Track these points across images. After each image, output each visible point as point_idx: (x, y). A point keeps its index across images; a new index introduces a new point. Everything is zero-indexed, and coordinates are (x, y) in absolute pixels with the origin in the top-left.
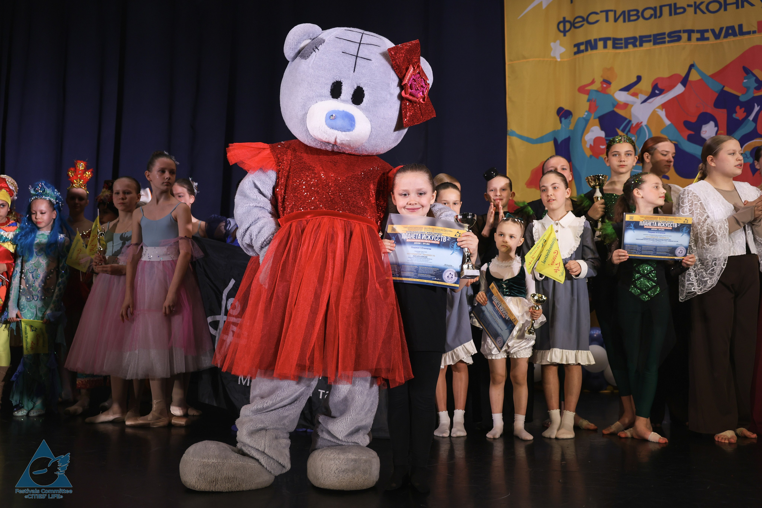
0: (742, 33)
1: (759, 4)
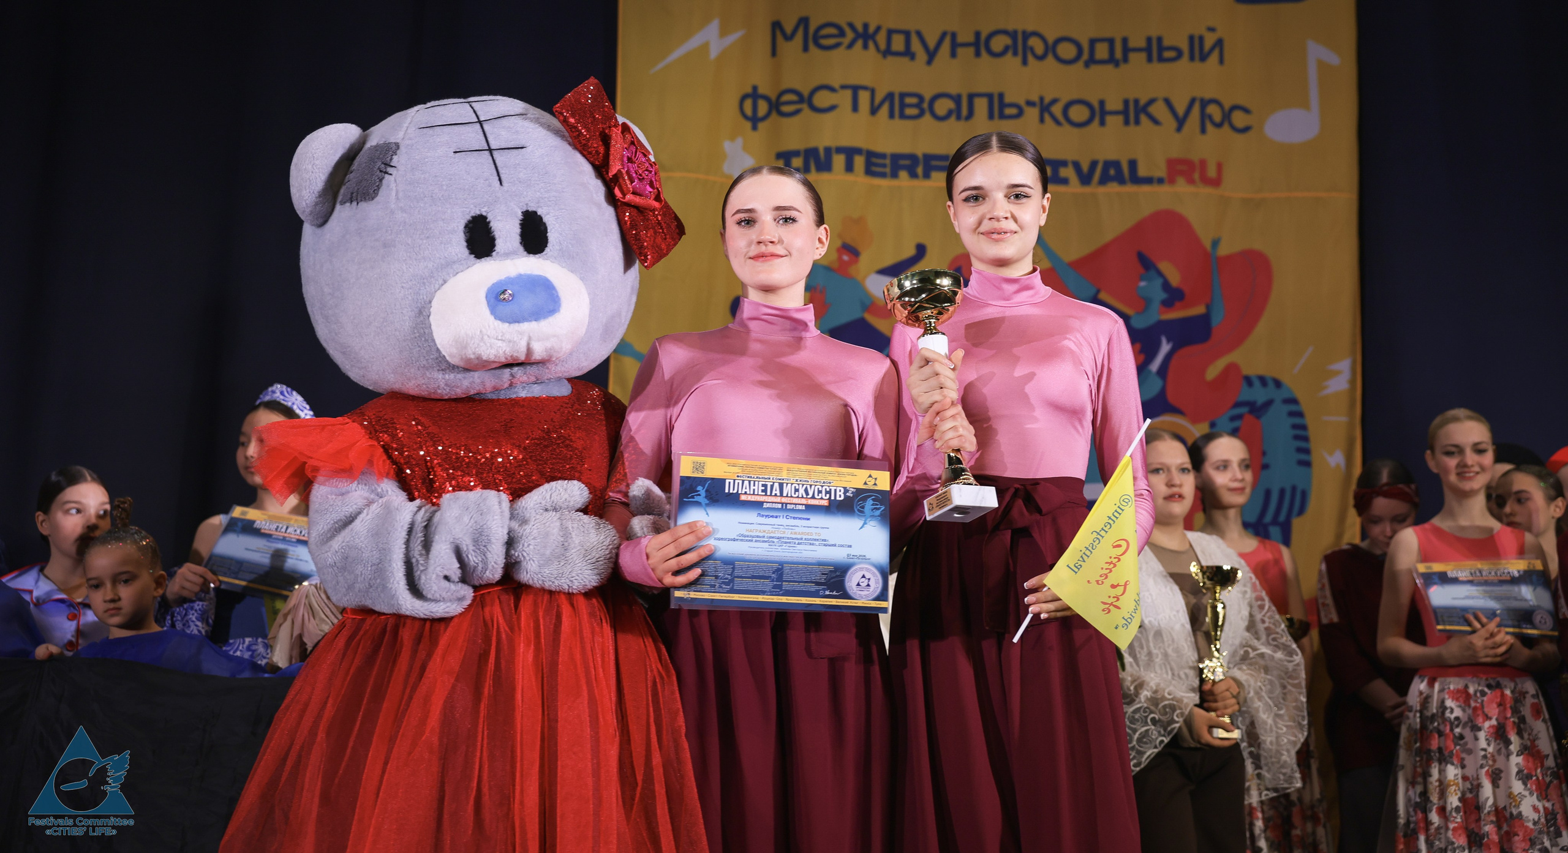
0: (1136, 180)
1: (1170, 122)
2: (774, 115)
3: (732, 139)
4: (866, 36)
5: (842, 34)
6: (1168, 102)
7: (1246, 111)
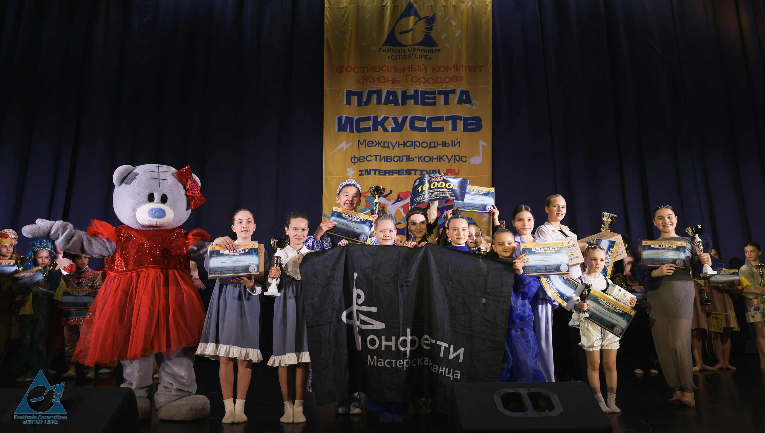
1: (447, 161)
2: (359, 161)
3: (349, 168)
4: (379, 144)
5: (373, 143)
6: (446, 156)
7: (466, 157)
